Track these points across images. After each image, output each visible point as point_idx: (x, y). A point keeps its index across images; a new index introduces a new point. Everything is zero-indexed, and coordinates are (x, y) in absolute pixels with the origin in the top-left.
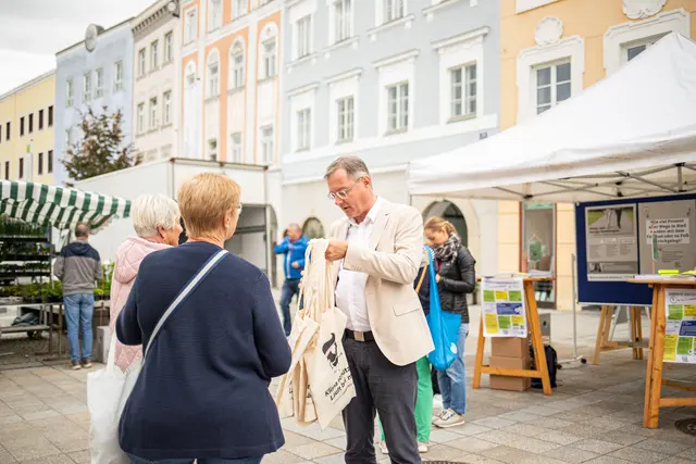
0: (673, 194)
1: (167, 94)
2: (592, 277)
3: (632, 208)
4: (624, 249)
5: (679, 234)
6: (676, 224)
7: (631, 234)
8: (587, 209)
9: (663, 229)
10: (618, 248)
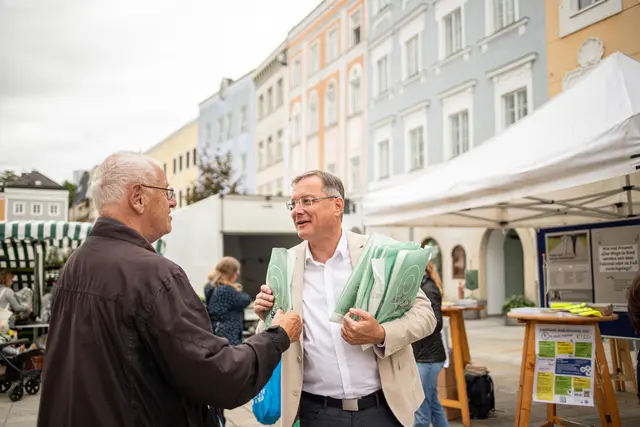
1: (280, 133)
3: (585, 235)
4: (580, 277)
5: (628, 261)
6: (625, 251)
7: (585, 261)
8: (547, 235)
9: (614, 256)
10: (575, 275)
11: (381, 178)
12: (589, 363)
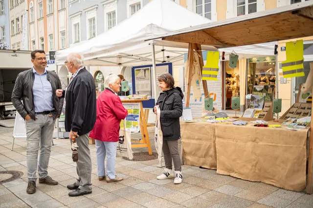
3: (149, 69)
7: (149, 79)
8: (135, 69)
10: (145, 85)
11: (76, 42)
12: (138, 116)
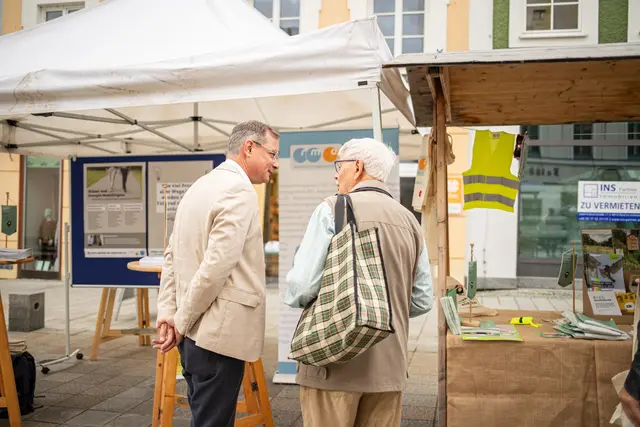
0: (187, 153)
2: (91, 253)
3: (140, 168)
4: (130, 217)
7: (138, 199)
8: (86, 166)
9: (175, 195)
10: (122, 217)
